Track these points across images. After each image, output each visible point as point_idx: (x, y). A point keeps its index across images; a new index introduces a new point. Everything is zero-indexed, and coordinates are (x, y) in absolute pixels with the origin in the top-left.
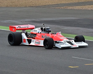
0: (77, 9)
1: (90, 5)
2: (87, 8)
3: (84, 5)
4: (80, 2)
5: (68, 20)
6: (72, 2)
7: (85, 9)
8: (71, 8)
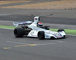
0: (9, 8)
1: (17, 5)
2: (15, 7)
3: (14, 6)
4: (11, 4)
5: (3, 16)
6: (5, 4)
7: (14, 8)
8: (4, 8)
